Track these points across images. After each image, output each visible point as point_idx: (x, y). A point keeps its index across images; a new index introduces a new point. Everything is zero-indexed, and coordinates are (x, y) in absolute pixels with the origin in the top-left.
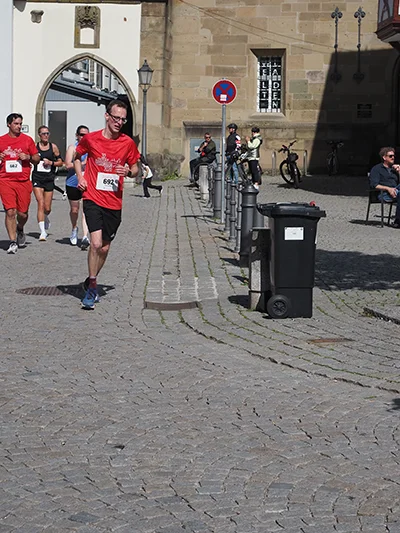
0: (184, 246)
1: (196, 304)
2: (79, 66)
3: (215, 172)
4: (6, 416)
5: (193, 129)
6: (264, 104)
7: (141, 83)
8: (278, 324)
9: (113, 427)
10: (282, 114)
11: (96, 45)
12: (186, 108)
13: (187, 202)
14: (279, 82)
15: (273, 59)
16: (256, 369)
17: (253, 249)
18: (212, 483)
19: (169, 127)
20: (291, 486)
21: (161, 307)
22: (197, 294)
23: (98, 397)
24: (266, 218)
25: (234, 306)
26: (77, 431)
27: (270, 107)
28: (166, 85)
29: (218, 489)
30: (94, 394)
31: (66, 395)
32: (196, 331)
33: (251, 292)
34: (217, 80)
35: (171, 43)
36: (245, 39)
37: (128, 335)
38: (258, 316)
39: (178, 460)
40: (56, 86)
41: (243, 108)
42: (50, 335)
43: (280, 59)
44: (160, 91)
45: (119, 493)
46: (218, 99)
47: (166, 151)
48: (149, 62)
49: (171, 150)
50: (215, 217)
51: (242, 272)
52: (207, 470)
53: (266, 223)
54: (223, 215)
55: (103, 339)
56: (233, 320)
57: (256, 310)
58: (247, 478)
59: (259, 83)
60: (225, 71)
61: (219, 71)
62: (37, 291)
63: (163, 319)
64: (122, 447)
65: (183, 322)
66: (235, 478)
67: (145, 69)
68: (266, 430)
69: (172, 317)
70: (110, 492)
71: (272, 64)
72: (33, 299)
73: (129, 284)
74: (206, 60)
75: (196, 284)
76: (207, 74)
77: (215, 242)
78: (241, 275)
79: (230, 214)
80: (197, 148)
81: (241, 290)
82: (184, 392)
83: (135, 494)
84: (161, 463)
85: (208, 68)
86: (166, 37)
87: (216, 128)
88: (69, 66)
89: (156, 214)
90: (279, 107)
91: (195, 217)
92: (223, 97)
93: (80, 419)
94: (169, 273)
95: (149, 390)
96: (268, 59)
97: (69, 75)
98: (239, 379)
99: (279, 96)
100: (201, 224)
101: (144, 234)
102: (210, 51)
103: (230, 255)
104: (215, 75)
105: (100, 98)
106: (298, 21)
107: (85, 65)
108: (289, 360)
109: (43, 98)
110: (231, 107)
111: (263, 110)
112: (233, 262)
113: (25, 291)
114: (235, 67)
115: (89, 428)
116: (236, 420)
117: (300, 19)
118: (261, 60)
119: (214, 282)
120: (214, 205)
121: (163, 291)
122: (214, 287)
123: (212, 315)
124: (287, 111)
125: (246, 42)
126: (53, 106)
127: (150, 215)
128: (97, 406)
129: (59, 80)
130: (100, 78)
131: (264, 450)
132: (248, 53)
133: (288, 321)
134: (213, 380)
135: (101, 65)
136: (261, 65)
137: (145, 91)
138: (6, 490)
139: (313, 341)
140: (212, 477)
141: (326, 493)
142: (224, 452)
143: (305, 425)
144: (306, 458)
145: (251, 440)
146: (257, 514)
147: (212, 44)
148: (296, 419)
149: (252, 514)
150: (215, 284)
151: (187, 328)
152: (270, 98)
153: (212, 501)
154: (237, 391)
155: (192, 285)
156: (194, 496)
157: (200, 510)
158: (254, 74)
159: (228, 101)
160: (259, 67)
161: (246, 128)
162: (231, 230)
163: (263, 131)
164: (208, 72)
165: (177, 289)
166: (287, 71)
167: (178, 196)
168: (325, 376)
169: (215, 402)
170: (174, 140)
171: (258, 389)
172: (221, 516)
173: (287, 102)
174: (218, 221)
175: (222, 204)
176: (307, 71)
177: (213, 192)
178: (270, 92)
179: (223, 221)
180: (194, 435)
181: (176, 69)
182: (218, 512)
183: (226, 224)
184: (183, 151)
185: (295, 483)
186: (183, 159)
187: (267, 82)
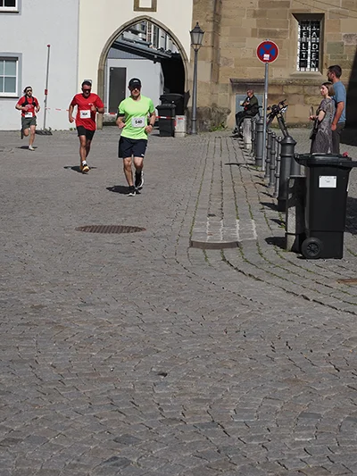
0: (228, 191)
1: (237, 244)
2: (138, 27)
3: (258, 124)
4: (61, 343)
5: (239, 85)
6: (303, 64)
7: (193, 44)
8: (311, 264)
9: (157, 356)
10: (319, 73)
11: (153, 9)
12: (233, 66)
13: (231, 151)
14: (318, 44)
15: (312, 22)
16: (290, 305)
17: (290, 196)
18: (246, 411)
19: (217, 83)
20: (318, 416)
21: (205, 246)
22: (238, 234)
23: (145, 327)
24: (302, 167)
25: (272, 247)
26: (125, 359)
27: (309, 66)
28: (215, 46)
29: (252, 417)
30: (141, 324)
31: (116, 325)
32: (236, 269)
33: (287, 234)
34: (262, 41)
35: (220, 8)
36: (287, 4)
37: (174, 271)
38: (293, 256)
39: (215, 388)
40: (117, 45)
41: (284, 66)
42: (104, 270)
43: (319, 23)
44: (210, 50)
45: (161, 418)
46: (262, 58)
47: (214, 105)
48: (201, 25)
49: (219, 104)
50: (256, 165)
51: (280, 216)
52: (242, 398)
53: (302, 171)
54: (264, 164)
55: (153, 274)
56: (270, 260)
57: (292, 251)
58: (279, 407)
59: (299, 44)
60: (269, 33)
61: (262, 33)
62: (94, 229)
63: (206, 257)
64: (165, 375)
65: (224, 260)
66: (267, 407)
67: (196, 30)
68: (298, 363)
69: (214, 255)
70: (153, 416)
71: (312, 28)
72: (89, 236)
73: (178, 224)
74: (252, 23)
75: (238, 225)
76: (252, 36)
77: (256, 187)
78: (278, 218)
79: (270, 163)
80: (242, 102)
81: (278, 232)
82: (223, 325)
83: (175, 419)
84: (200, 390)
85: (253, 30)
86: (216, 2)
87: (259, 85)
88: (128, 27)
89: (203, 162)
90: (317, 66)
91: (238, 165)
92: (267, 57)
93: (128, 348)
94: (214, 215)
95: (191, 322)
96: (308, 23)
97: (128, 35)
99: (317, 57)
100: (244, 171)
101: (193, 179)
102: (255, 15)
103: (269, 200)
104: (260, 37)
105: (156, 56)
107: (143, 27)
108: (320, 298)
109: (105, 56)
110: (273, 66)
111: (303, 69)
112: (272, 206)
113: (84, 229)
114: (278, 29)
115: (135, 356)
116: (270, 353)
118: (302, 24)
119: (253, 224)
120: (256, 154)
121: (207, 231)
122: (254, 229)
123: (251, 254)
124: (324, 70)
125: (289, 7)
126: (113, 63)
127: (198, 161)
128: (143, 335)
129: (119, 40)
130: (156, 38)
131: (296, 381)
132: (290, 17)
133: (320, 262)
134: (250, 314)
135: (158, 26)
136: (302, 28)
137: (196, 51)
138: (58, 412)
139: (343, 280)
140: (246, 405)
141: (352, 423)
142: (258, 382)
143: (334, 359)
144: (333, 390)
145: (283, 371)
146: (287, 441)
147: (257, 9)
148: (325, 353)
149: (282, 441)
150: (254, 226)
151: (228, 266)
152: (309, 58)
153: (245, 427)
154: (271, 325)
155: (234, 226)
156: (230, 423)
157: (234, 436)
158: (295, 37)
159: (270, 60)
160: (299, 30)
161: (287, 85)
162: (270, 177)
163: (301, 88)
164: (254, 34)
165: (221, 230)
166: (326, 33)
167: (224, 145)
168: (353, 313)
169: (251, 335)
170: (221, 95)
171: (291, 324)
172: (253, 442)
173: (324, 62)
174: (259, 168)
175: (264, 154)
176: (343, 34)
177: (255, 142)
178: (309, 53)
179: (264, 169)
180: (231, 365)
181: (224, 31)
182: (251, 439)
183: (266, 171)
184: (230, 105)
185: (323, 413)
186: (229, 112)
187: (306, 44)
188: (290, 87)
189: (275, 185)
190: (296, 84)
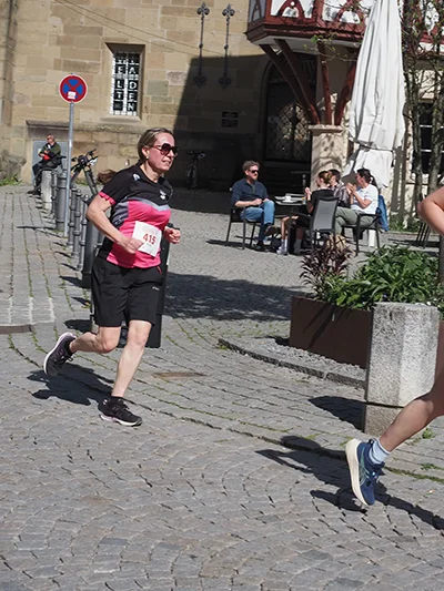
0: (20, 261)
1: (30, 328)
3: (60, 179)
5: (37, 129)
6: (118, 106)
10: (138, 118)
12: (30, 105)
13: (26, 211)
14: (137, 82)
15: (130, 55)
18: (35, 537)
19: (9, 125)
20: (125, 542)
22: (30, 316)
27: (125, 109)
28: (8, 78)
29: (39, 545)
32: (27, 359)
34: (66, 75)
35: (15, 31)
36: (99, 31)
41: (94, 108)
43: (138, 56)
46: (65, 96)
47: (6, 153)
49: (11, 152)
50: (57, 229)
51: (85, 292)
52: (30, 521)
54: (67, 228)
59: (113, 81)
60: (76, 66)
61: (68, 65)
65: (12, 347)
66: (61, 532)
68: (101, 476)
71: (130, 61)
74: (55, 52)
75: (31, 304)
76: (56, 68)
77: (56, 257)
78: (82, 297)
79: (74, 227)
81: (82, 313)
82: (8, 429)
85: (56, 60)
86: (9, 23)
87: (62, 129)
90: (135, 109)
91: (34, 228)
92: (72, 95)
94: (1, 291)
96: (124, 55)
98: (72, 416)
99: (135, 98)
100: (41, 237)
102: (59, 42)
103: (71, 273)
104: (64, 70)
106: (160, 15)
108: (132, 395)
110: (81, 107)
111: (117, 112)
112: (75, 281)
114: (87, 62)
116: (66, 464)
117: (163, 13)
118: (117, 57)
119: (51, 304)
120: (57, 217)
122: (51, 309)
123: (46, 341)
124: (144, 115)
125: (101, 34)
131: (97, 499)
132: (103, 48)
134: (43, 416)
136: (117, 61)
139: (159, 374)
140: (33, 529)
141: (165, 550)
142: (50, 501)
143: (146, 471)
144: (144, 510)
145: (83, 487)
146: (84, 574)
147: (62, 34)
148: (136, 463)
149: (79, 574)
150: (52, 306)
151: (17, 356)
152: (125, 99)
153: (31, 557)
154: (68, 430)
155: (26, 305)
156: (13, 552)
157: (18, 569)
158: (109, 72)
159: (77, 100)
160: (114, 63)
161: (97, 131)
162: (74, 245)
163: (115, 135)
164: (57, 65)
165: (9, 310)
166: (146, 69)
167: (17, 204)
168: (171, 415)
169: (43, 442)
170: (14, 140)
171: (94, 428)
172: (42, 576)
173: (144, 105)
174: (60, 234)
175: (66, 215)
176: (168, 71)
177: (56, 202)
178: (126, 92)
179: (66, 235)
180: (16, 479)
181: (20, 60)
182: (39, 572)
183: (69, 238)
184: (25, 153)
185: (130, 538)
186: (24, 162)
187: (122, 82)
188: (101, 133)
189: (80, 255)
190: (108, 131)
